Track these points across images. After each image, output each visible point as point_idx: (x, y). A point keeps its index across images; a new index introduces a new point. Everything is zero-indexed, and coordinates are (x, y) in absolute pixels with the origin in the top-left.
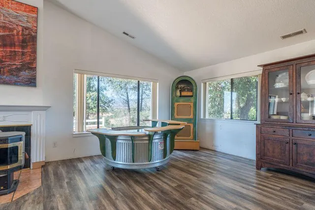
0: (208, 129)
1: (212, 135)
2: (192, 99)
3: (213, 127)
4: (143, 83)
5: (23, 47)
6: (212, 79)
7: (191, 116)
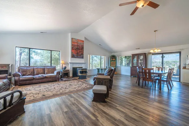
0: (119, 69)
1: (120, 70)
2: (115, 61)
3: (120, 68)
4: (102, 56)
5: (82, 50)
6: (120, 56)
7: (115, 66)
